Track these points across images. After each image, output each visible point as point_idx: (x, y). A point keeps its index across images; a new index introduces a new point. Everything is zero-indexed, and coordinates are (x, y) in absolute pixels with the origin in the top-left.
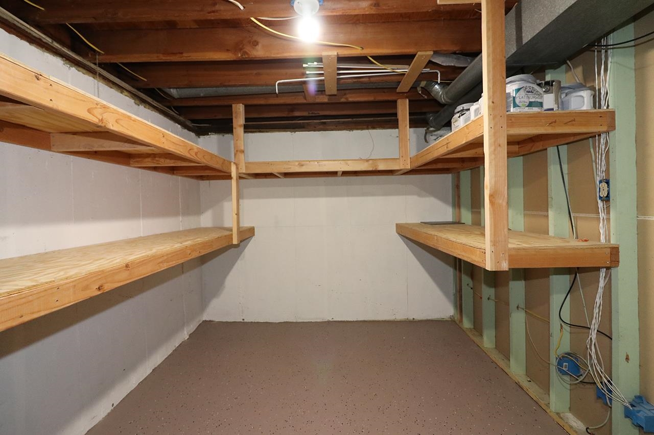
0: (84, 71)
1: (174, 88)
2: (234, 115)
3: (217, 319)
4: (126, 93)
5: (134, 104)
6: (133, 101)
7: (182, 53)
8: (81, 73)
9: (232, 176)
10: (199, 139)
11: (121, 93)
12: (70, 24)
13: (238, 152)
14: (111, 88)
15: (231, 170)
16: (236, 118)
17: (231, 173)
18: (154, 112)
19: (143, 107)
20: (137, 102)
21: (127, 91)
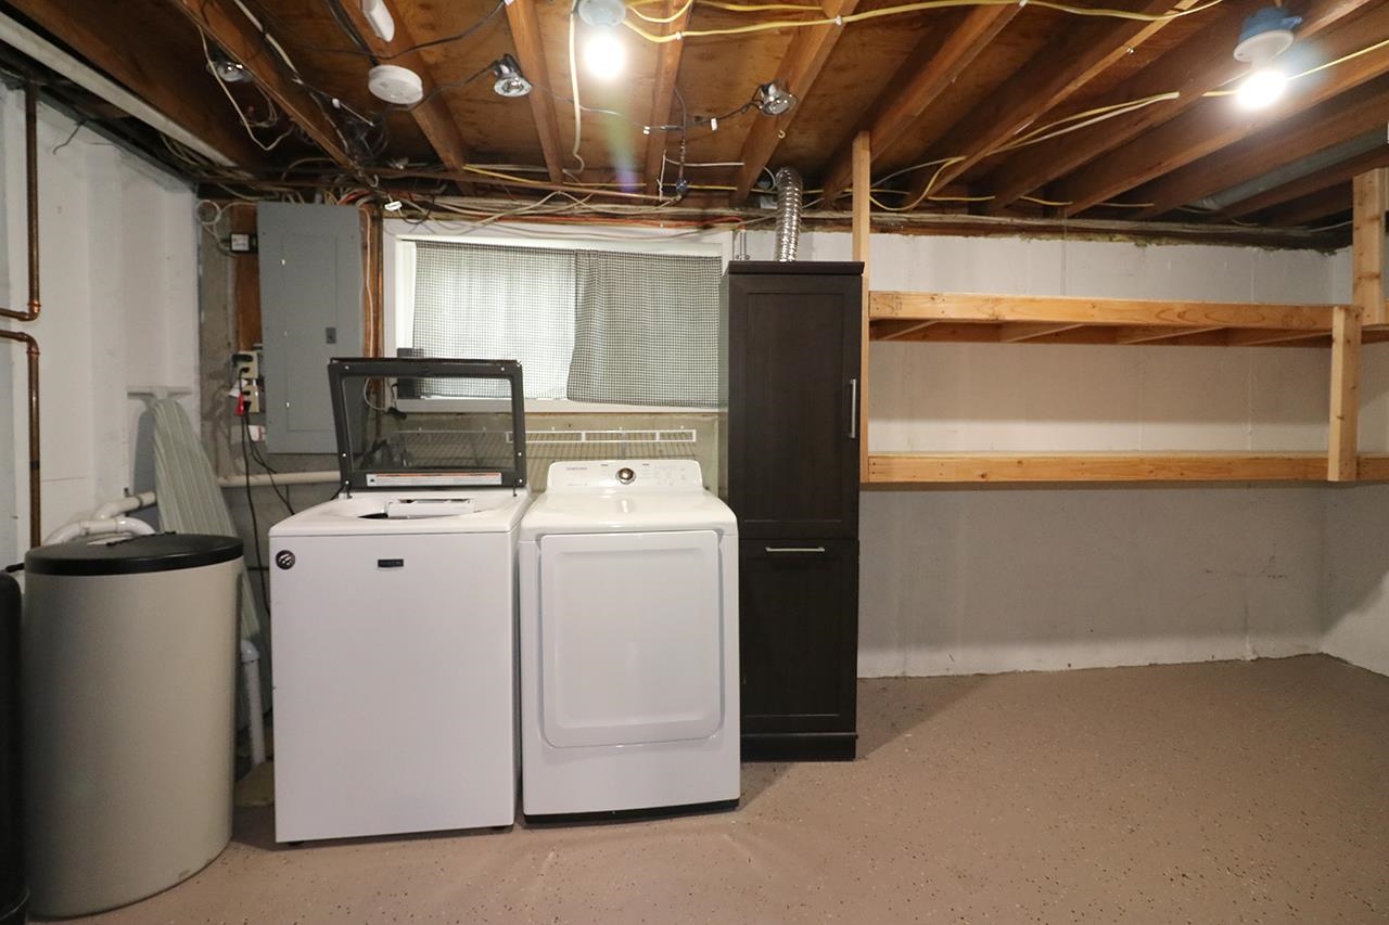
0: (1049, 236)
1: (1207, 197)
2: (1356, 201)
3: (1357, 659)
4: (1119, 237)
5: (1135, 247)
6: (1133, 244)
7: (1160, 164)
8: (1044, 241)
9: (1334, 335)
10: (1333, 257)
11: (1111, 240)
12: (1028, 195)
13: (1364, 282)
14: (1090, 240)
15: (1331, 324)
16: (1360, 204)
17: (1331, 330)
18: (1180, 246)
19: (1154, 245)
20: (1141, 242)
21: (1120, 232)
